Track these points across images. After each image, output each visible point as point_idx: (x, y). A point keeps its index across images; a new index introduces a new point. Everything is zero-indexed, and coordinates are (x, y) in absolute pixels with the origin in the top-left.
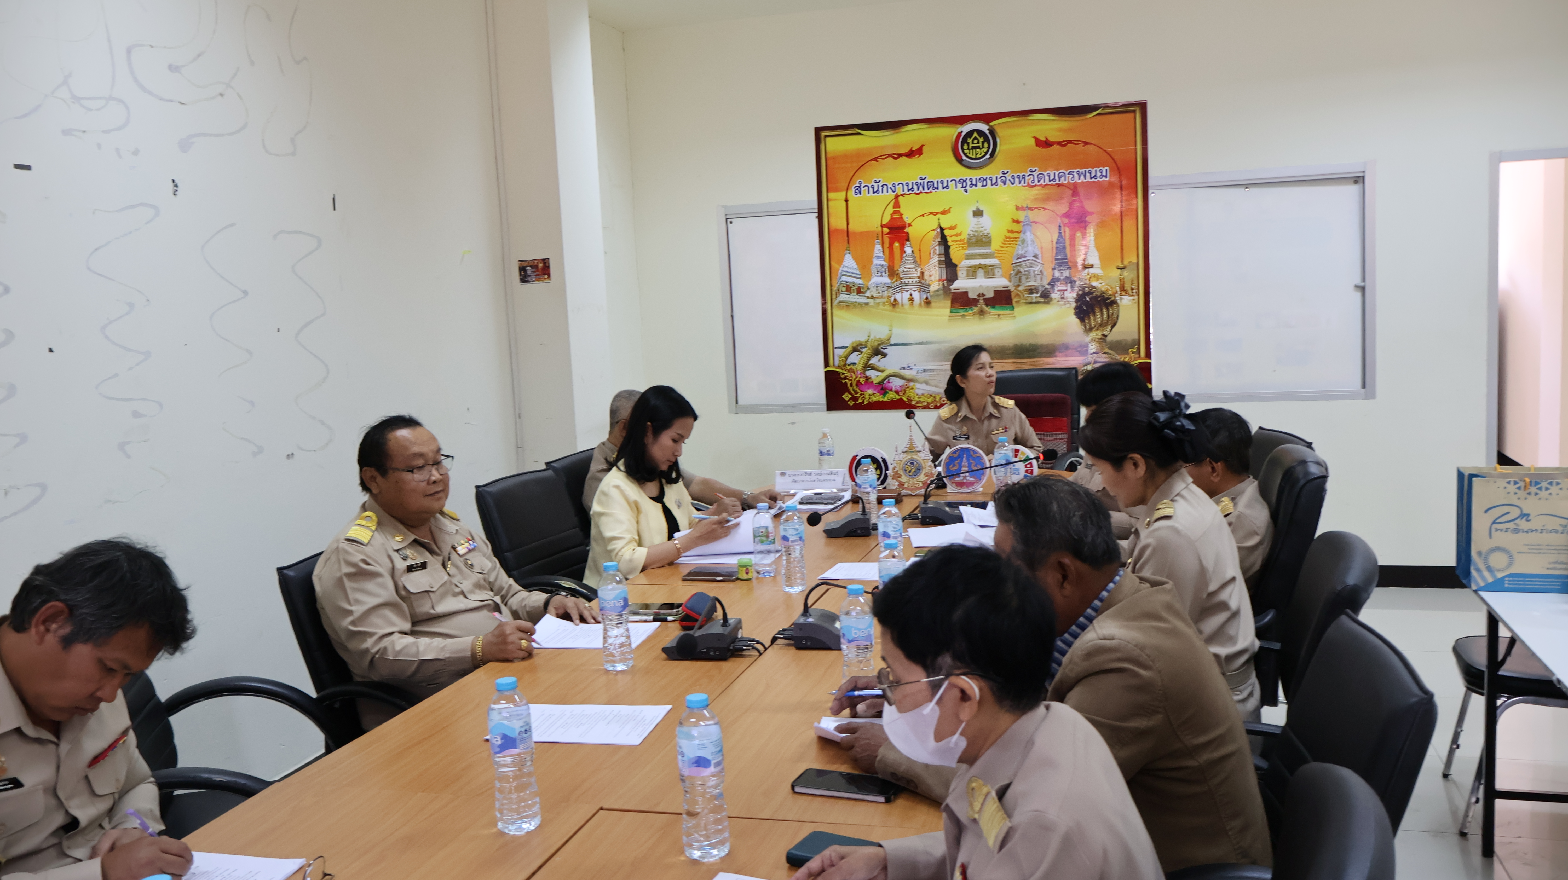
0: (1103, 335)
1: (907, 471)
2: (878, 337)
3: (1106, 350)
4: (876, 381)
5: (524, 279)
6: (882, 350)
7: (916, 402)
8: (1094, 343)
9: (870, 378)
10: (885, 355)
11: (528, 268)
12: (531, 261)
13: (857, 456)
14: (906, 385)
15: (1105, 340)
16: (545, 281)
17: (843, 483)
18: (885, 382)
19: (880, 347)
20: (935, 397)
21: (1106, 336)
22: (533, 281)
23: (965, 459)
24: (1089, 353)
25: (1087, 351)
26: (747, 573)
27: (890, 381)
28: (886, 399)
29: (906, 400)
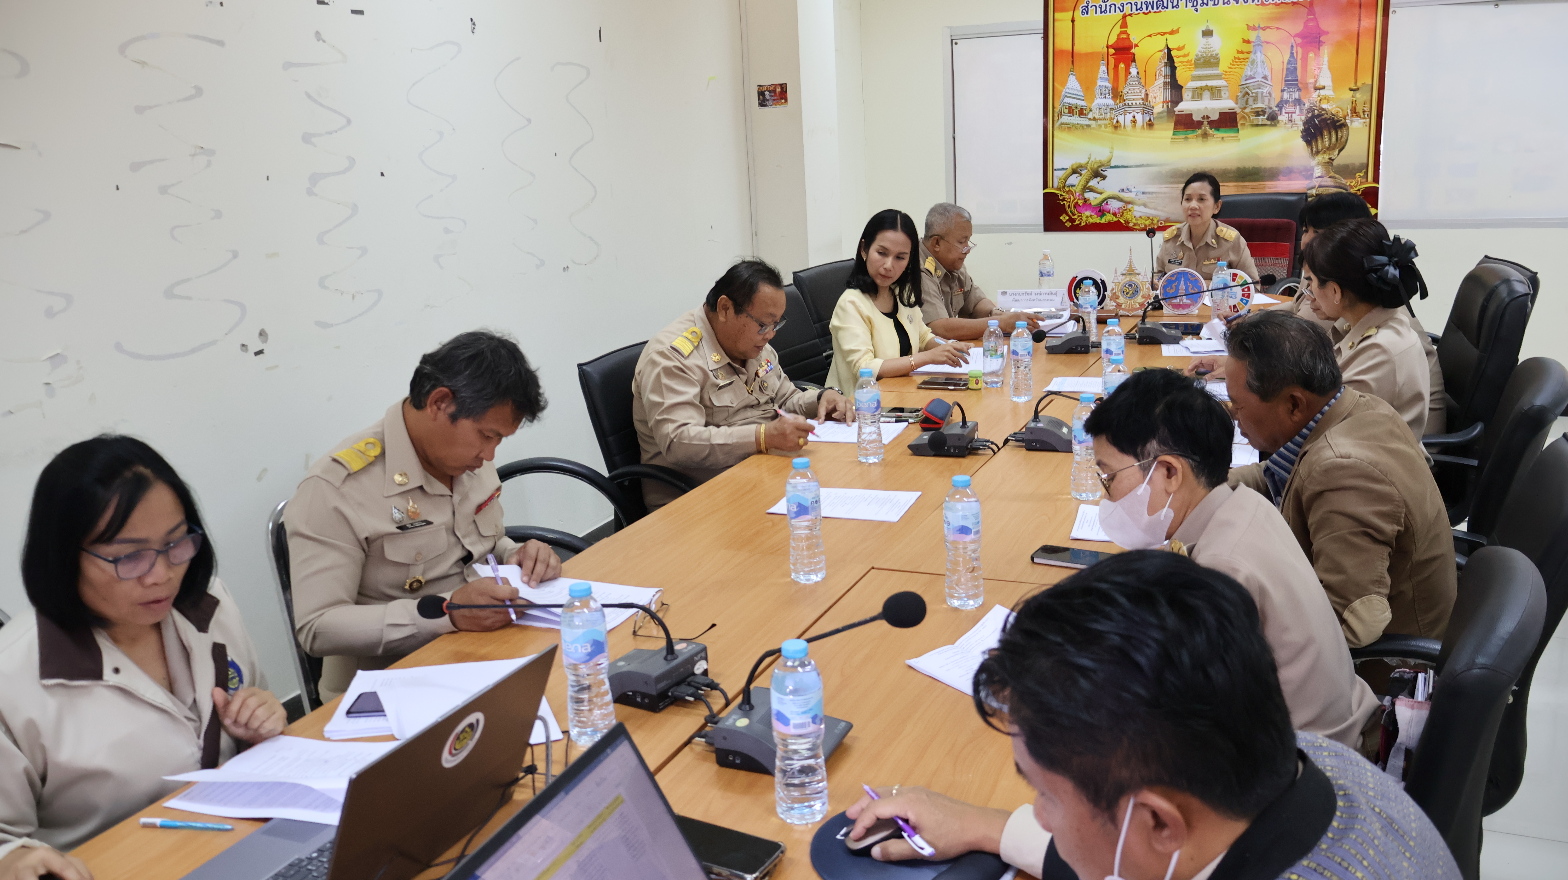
0: (1330, 159)
1: (1125, 293)
2: (1098, 159)
3: (1332, 174)
4: (1094, 202)
5: (762, 103)
6: (1102, 172)
7: (1133, 224)
8: (1320, 167)
9: (1089, 200)
10: (1104, 177)
11: (767, 93)
12: (769, 85)
13: (1077, 277)
14: (1124, 207)
15: (1332, 164)
16: (782, 106)
17: (1062, 303)
18: (1103, 204)
19: (1100, 170)
20: (1152, 220)
21: (1333, 160)
22: (771, 105)
23: (1182, 282)
24: (1314, 177)
25: (1312, 174)
26: (977, 384)
27: (1109, 203)
28: (1103, 221)
29: (1123, 222)
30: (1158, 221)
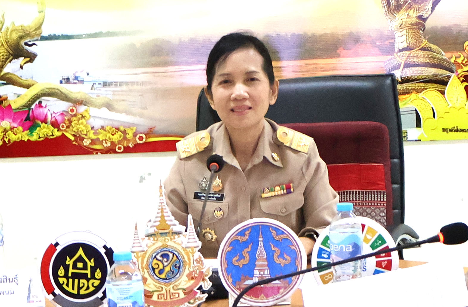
0: (420, 17)
2: (18, 24)
3: (425, 43)
4: (16, 104)
6: (27, 47)
7: (89, 142)
8: (404, 32)
9: (6, 99)
10: (32, 58)
14: (72, 111)
15: (424, 26)
18: (33, 107)
19: (22, 43)
20: (125, 132)
21: (425, 20)
24: (397, 50)
25: (393, 45)
27: (43, 104)
28: (34, 137)
29: (72, 138)
30: (135, 135)
